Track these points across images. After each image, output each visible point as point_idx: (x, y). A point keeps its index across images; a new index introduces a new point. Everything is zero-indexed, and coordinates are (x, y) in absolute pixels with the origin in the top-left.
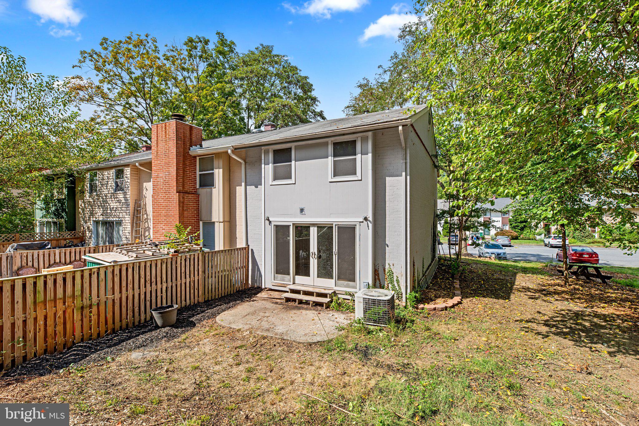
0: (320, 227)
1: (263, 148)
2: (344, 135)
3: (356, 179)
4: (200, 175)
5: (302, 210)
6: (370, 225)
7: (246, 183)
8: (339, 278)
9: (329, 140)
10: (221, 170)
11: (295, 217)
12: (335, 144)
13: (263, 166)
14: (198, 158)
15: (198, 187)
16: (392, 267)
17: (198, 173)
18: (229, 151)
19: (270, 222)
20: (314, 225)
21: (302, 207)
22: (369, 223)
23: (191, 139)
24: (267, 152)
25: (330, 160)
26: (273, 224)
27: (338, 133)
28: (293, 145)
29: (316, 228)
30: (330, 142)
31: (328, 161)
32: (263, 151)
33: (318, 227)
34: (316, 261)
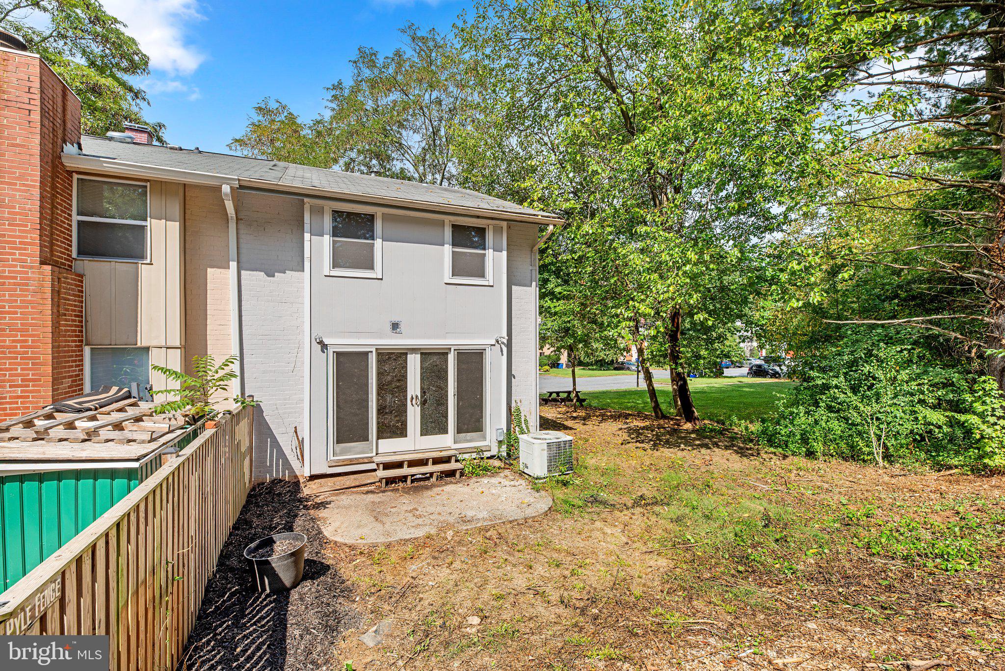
0: (426, 354)
1: (306, 200)
2: (478, 217)
3: (486, 283)
4: (80, 223)
5: (395, 326)
6: (505, 349)
7: (238, 262)
8: (459, 430)
9: (447, 219)
10: (175, 227)
11: (381, 338)
12: (455, 227)
13: (307, 236)
14: (76, 177)
15: (74, 255)
16: (519, 404)
17: (76, 218)
18: (226, 189)
19: (324, 346)
20: (414, 350)
21: (395, 319)
22: (503, 346)
23: (64, 122)
24: (320, 211)
25: (448, 249)
26: (331, 350)
27: (472, 213)
28: (379, 211)
29: (418, 356)
30: (447, 222)
31: (443, 251)
32: (307, 207)
33: (422, 354)
34: (418, 409)
